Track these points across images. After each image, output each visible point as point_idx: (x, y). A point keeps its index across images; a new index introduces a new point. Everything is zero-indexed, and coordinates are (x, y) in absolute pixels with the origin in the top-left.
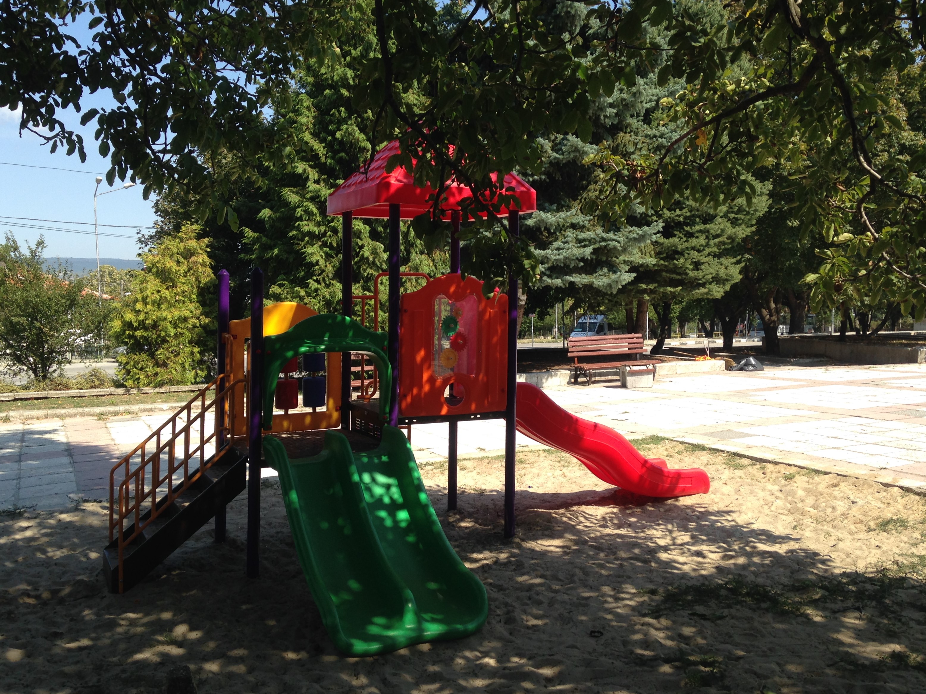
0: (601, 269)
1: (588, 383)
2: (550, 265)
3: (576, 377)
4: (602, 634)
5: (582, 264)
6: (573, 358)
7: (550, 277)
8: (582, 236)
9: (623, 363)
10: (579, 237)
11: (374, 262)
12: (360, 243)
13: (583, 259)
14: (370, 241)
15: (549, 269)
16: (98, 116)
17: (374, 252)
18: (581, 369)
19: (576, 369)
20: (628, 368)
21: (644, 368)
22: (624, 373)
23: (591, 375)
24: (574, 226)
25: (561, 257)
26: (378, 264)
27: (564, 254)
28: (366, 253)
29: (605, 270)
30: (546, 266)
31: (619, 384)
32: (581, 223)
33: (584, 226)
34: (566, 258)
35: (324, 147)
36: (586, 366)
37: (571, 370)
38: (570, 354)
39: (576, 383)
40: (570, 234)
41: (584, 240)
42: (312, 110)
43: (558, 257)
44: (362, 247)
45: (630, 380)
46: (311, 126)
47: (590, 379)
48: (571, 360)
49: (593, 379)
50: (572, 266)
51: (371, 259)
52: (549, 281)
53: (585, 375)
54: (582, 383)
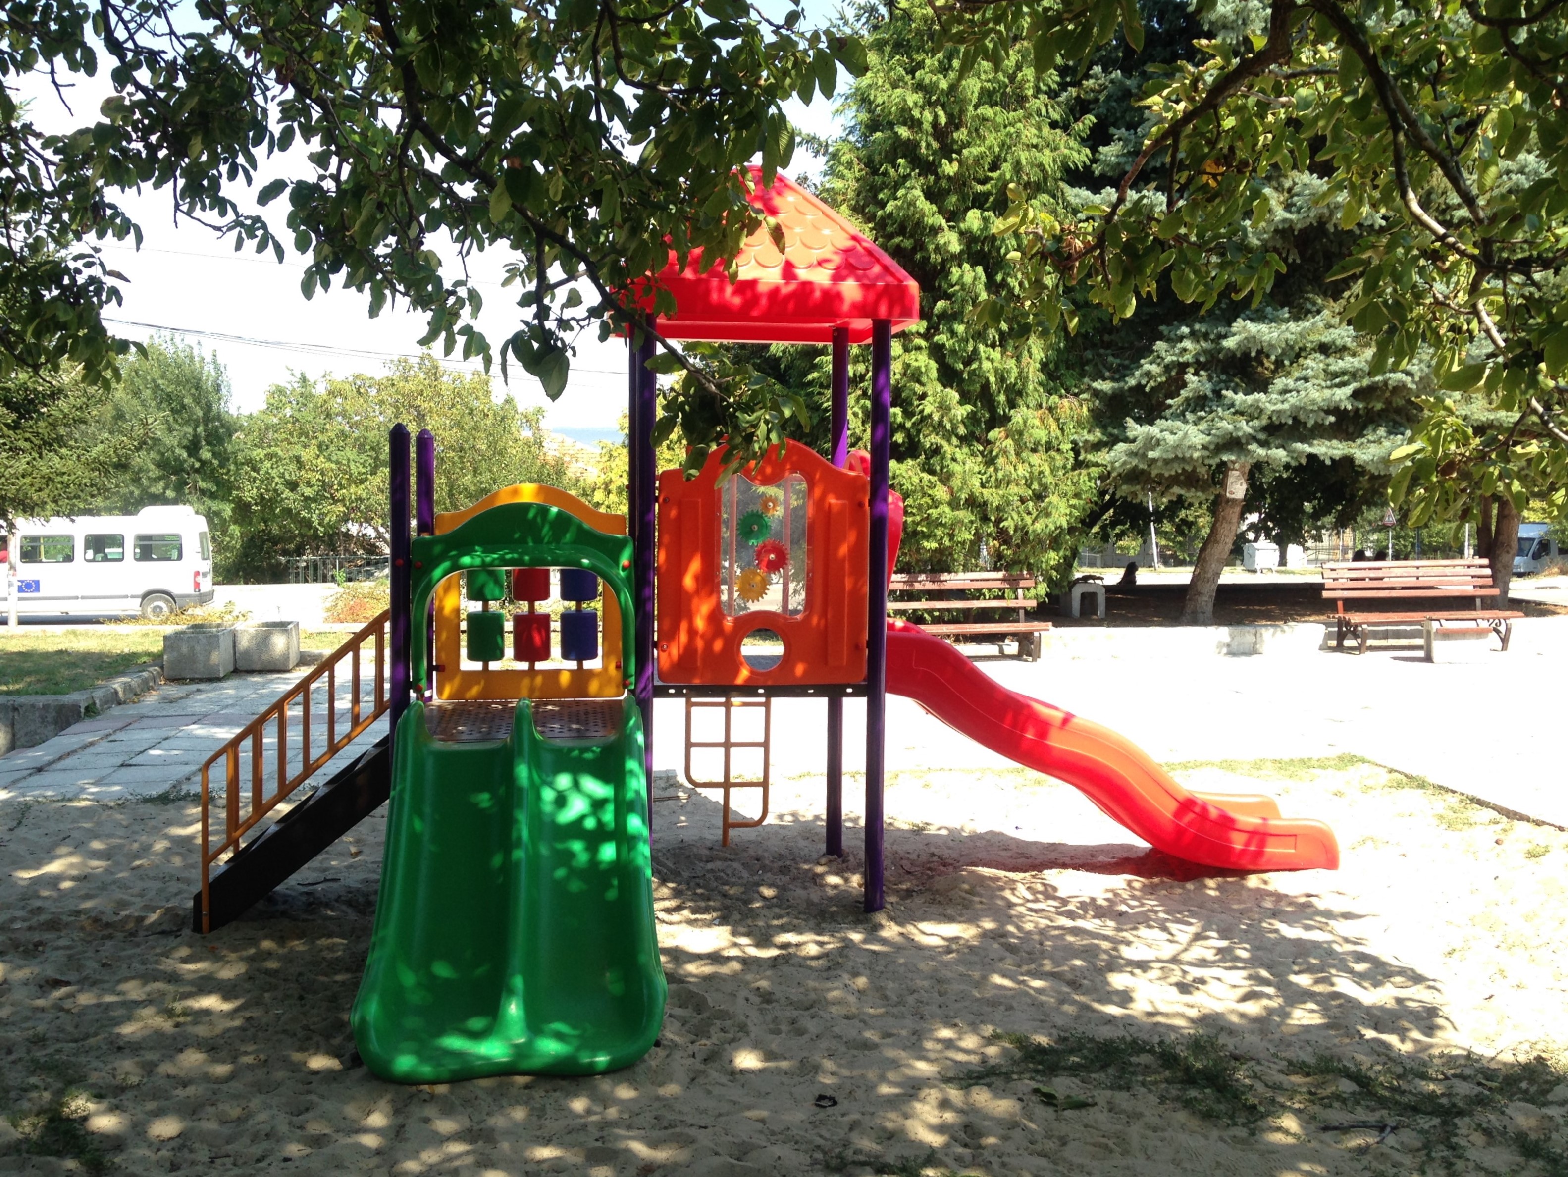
0: (1375, 430)
1: (1359, 649)
2: (1264, 421)
3: (1341, 637)
4: (835, 1103)
5: (1332, 419)
6: (1333, 602)
7: (1263, 444)
8: (1337, 365)
9: (1428, 615)
10: (1332, 368)
11: (940, 422)
12: (919, 389)
13: (1335, 410)
14: (939, 387)
15: (1264, 429)
16: (288, 191)
17: (944, 407)
18: (1348, 623)
19: (1340, 623)
20: (1435, 625)
21: (1472, 625)
22: (1429, 632)
23: (1365, 636)
24: (1324, 349)
25: (1286, 406)
26: (949, 426)
27: (1292, 399)
28: (929, 407)
29: (1382, 431)
30: (1256, 423)
31: (1421, 654)
32: (1339, 342)
33: (1344, 348)
34: (1297, 409)
35: (871, 230)
36: (1355, 618)
37: (1328, 625)
38: (1326, 594)
39: (1340, 648)
40: (1314, 363)
41: (1344, 373)
42: (857, 168)
43: (1279, 406)
44: (923, 397)
45: (1439, 647)
46: (851, 194)
47: (1364, 642)
48: (1331, 605)
49: (1370, 642)
50: (1311, 423)
51: (936, 417)
52: (1262, 452)
53: (1355, 635)
54: (1351, 649)
